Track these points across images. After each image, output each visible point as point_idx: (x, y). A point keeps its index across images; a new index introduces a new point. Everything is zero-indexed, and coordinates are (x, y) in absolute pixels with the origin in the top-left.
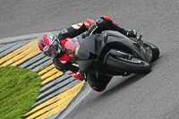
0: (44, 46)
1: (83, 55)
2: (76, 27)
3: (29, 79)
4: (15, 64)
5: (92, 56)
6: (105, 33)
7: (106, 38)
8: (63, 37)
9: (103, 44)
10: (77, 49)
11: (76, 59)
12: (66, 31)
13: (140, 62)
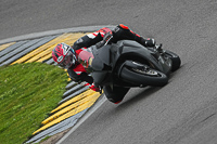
0: (58, 56)
1: (97, 67)
2: (91, 36)
3: (55, 76)
4: (41, 60)
5: (106, 67)
8: (78, 47)
9: (118, 54)
10: (91, 60)
12: (81, 41)
13: (156, 73)
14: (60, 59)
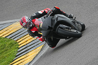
0: (23, 23)
3: (12, 45)
4: (4, 36)
5: (50, 28)
6: (56, 16)
7: (57, 18)
9: (56, 21)
11: (41, 30)
12: (35, 15)
13: (76, 31)
14: (24, 24)
